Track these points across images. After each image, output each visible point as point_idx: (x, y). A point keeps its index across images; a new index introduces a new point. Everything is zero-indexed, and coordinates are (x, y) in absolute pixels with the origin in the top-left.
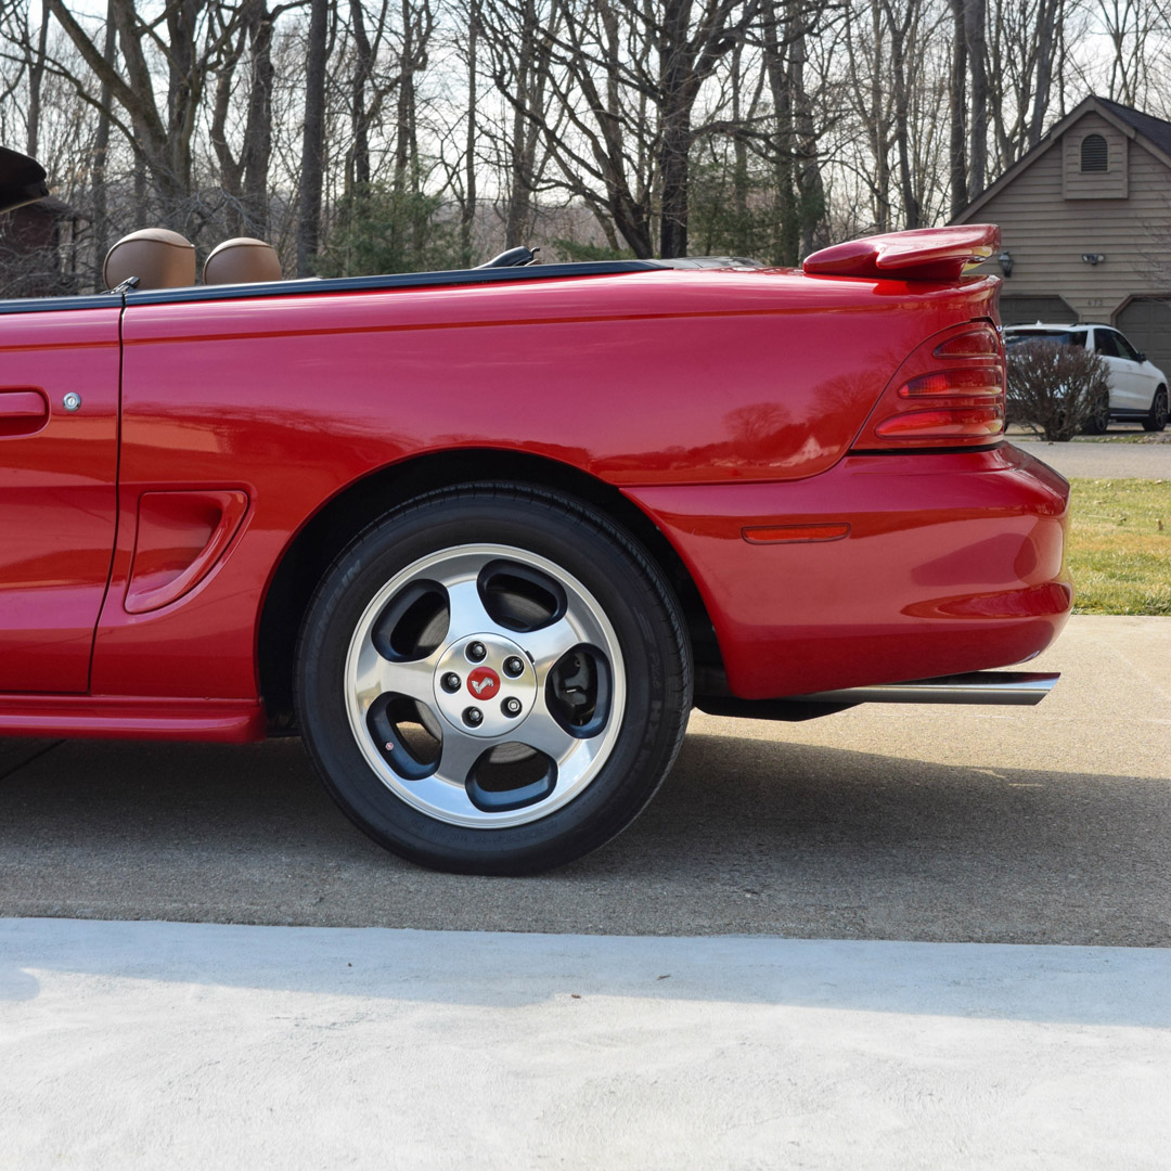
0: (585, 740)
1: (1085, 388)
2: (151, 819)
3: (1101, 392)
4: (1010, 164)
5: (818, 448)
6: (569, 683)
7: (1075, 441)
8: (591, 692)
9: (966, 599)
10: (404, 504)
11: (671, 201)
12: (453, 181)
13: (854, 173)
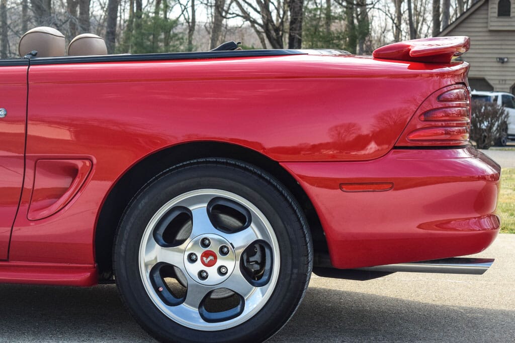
0: (259, 288)
1: (497, 124)
2: (37, 324)
3: (504, 127)
4: (462, 12)
5: (376, 146)
6: (251, 259)
7: (491, 150)
8: (262, 264)
9: (449, 222)
10: (171, 168)
11: (294, 26)
12: (184, 13)
13: (384, 14)
